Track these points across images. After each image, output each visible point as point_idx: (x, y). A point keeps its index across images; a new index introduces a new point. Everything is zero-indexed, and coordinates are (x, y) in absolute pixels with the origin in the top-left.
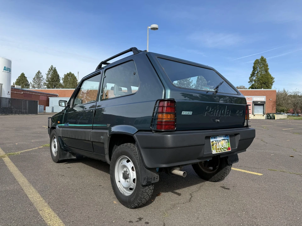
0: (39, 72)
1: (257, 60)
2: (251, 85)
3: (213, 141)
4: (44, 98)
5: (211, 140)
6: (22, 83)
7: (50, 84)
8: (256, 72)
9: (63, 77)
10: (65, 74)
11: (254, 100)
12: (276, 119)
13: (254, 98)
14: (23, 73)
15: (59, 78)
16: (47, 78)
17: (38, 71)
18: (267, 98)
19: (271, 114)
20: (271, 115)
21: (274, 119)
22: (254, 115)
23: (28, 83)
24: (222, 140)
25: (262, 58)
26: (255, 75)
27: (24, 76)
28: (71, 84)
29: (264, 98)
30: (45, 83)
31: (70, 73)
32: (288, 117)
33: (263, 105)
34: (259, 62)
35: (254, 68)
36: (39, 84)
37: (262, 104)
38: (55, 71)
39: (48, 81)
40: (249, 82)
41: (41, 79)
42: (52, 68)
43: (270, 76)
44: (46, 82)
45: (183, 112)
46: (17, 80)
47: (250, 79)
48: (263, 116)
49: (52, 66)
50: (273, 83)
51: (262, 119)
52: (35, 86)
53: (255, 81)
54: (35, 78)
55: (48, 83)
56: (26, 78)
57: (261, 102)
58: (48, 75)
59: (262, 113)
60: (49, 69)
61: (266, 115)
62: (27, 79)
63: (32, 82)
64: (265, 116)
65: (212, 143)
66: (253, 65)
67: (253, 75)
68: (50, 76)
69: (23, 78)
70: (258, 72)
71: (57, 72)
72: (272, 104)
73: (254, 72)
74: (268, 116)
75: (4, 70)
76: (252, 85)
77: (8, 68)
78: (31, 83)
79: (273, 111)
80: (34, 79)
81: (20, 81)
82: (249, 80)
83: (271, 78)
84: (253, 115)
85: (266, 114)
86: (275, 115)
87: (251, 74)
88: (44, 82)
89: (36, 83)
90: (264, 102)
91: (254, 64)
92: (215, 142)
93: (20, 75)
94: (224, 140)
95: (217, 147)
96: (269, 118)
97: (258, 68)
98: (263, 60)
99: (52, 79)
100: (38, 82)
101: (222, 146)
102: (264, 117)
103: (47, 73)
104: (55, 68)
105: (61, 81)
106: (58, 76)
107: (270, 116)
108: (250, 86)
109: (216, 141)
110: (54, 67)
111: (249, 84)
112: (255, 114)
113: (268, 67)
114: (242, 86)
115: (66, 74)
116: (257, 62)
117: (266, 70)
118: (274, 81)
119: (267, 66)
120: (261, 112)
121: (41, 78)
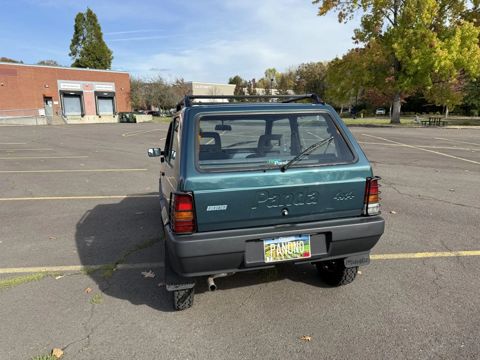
1: (80, 15)
2: (75, 60)
8: (82, 38)
11: (97, 89)
12: (137, 121)
13: (96, 86)
18: (116, 87)
19: (128, 113)
20: (128, 115)
21: (135, 122)
22: (100, 117)
25: (90, 13)
26: (80, 42)
29: (111, 86)
32: (153, 119)
33: (112, 98)
34: (84, 19)
35: (76, 27)
37: (110, 97)
40: (70, 55)
43: (107, 48)
47: (71, 49)
48: (114, 117)
50: (112, 61)
51: (113, 121)
53: (82, 54)
57: (109, 93)
59: (112, 113)
61: (118, 115)
64: (117, 117)
66: (75, 23)
67: (75, 41)
70: (84, 39)
72: (125, 96)
73: (78, 36)
74: (122, 117)
76: (78, 61)
79: (128, 108)
82: (71, 52)
83: (109, 52)
84: (98, 116)
85: (118, 113)
86: (135, 115)
87: (72, 40)
90: (114, 93)
91: (76, 20)
96: (125, 120)
97: (85, 30)
98: (91, 16)
102: (116, 119)
107: (126, 117)
108: (73, 62)
111: (71, 57)
112: (100, 114)
113: (102, 31)
114: (52, 61)
116: (79, 18)
117: (99, 37)
118: (113, 57)
119: (99, 28)
120: (109, 111)
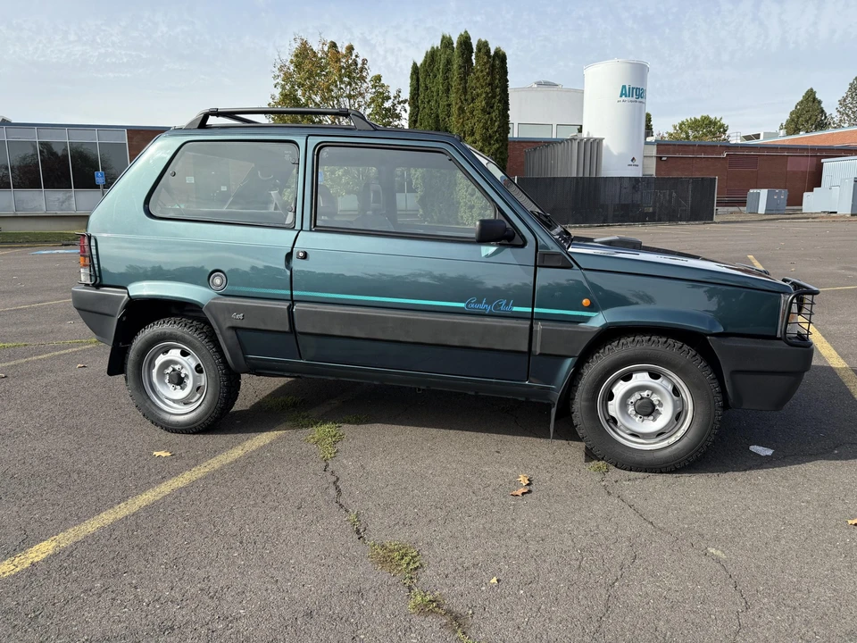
4: (806, 165)
6: (807, 121)
14: (812, 89)
23: (826, 117)
27: (815, 99)
46: (792, 114)
54: (845, 98)
56: (820, 102)
62: (822, 105)
63: (835, 114)
69: (811, 104)
75: (621, 96)
77: (633, 88)
80: (843, 102)
81: (798, 118)
89: (848, 116)
93: (801, 99)
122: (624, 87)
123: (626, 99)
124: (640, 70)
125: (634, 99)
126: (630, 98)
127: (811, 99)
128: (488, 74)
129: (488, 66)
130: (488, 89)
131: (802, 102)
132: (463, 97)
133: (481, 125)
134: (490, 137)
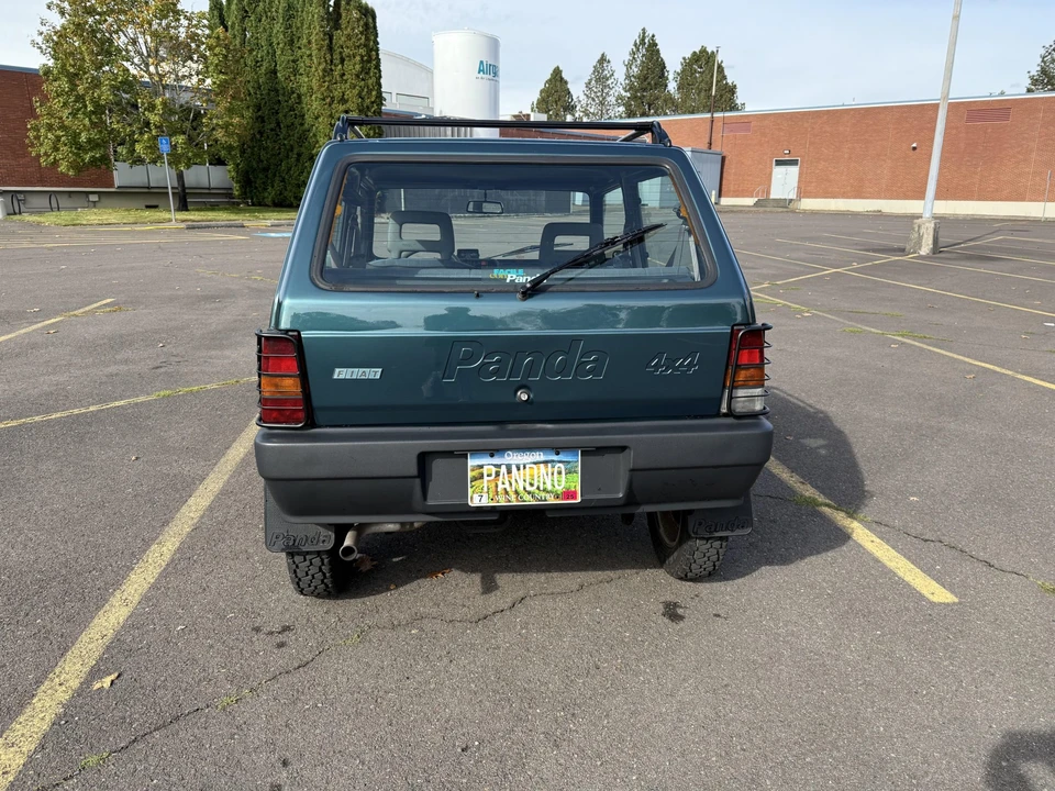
0: (603, 60)
3: (481, 467)
5: (472, 462)
6: (556, 102)
7: (634, 97)
9: (679, 69)
10: (684, 58)
14: (558, 67)
15: (663, 74)
16: (628, 77)
17: (599, 57)
23: (572, 100)
24: (535, 463)
27: (562, 78)
28: (703, 94)
30: (620, 97)
31: (703, 51)
36: (602, 104)
38: (653, 49)
39: (631, 88)
41: (609, 82)
42: (643, 40)
44: (624, 94)
45: (337, 370)
46: (541, 92)
49: (644, 30)
52: (592, 110)
54: (590, 80)
55: (629, 95)
56: (566, 83)
58: (629, 66)
60: (635, 45)
62: (569, 86)
63: (582, 97)
65: (473, 470)
68: (636, 70)
69: (558, 84)
71: (658, 51)
75: (479, 72)
77: (490, 65)
78: (580, 101)
80: (588, 84)
81: (549, 97)
88: (616, 94)
89: (593, 100)
92: (494, 470)
93: (549, 77)
94: (546, 462)
95: (500, 487)
99: (643, 78)
100: (599, 94)
101: (532, 485)
103: (627, 58)
104: (653, 36)
105: (672, 86)
106: (663, 67)
109: (498, 466)
110: (649, 33)
115: (688, 55)
121: (607, 80)
122: (482, 62)
123: (484, 76)
124: (494, 44)
125: (491, 77)
126: (488, 76)
127: (557, 80)
128: (362, 33)
129: (362, 23)
130: (362, 51)
131: (550, 80)
132: (328, 57)
133: (356, 92)
134: (368, 107)
